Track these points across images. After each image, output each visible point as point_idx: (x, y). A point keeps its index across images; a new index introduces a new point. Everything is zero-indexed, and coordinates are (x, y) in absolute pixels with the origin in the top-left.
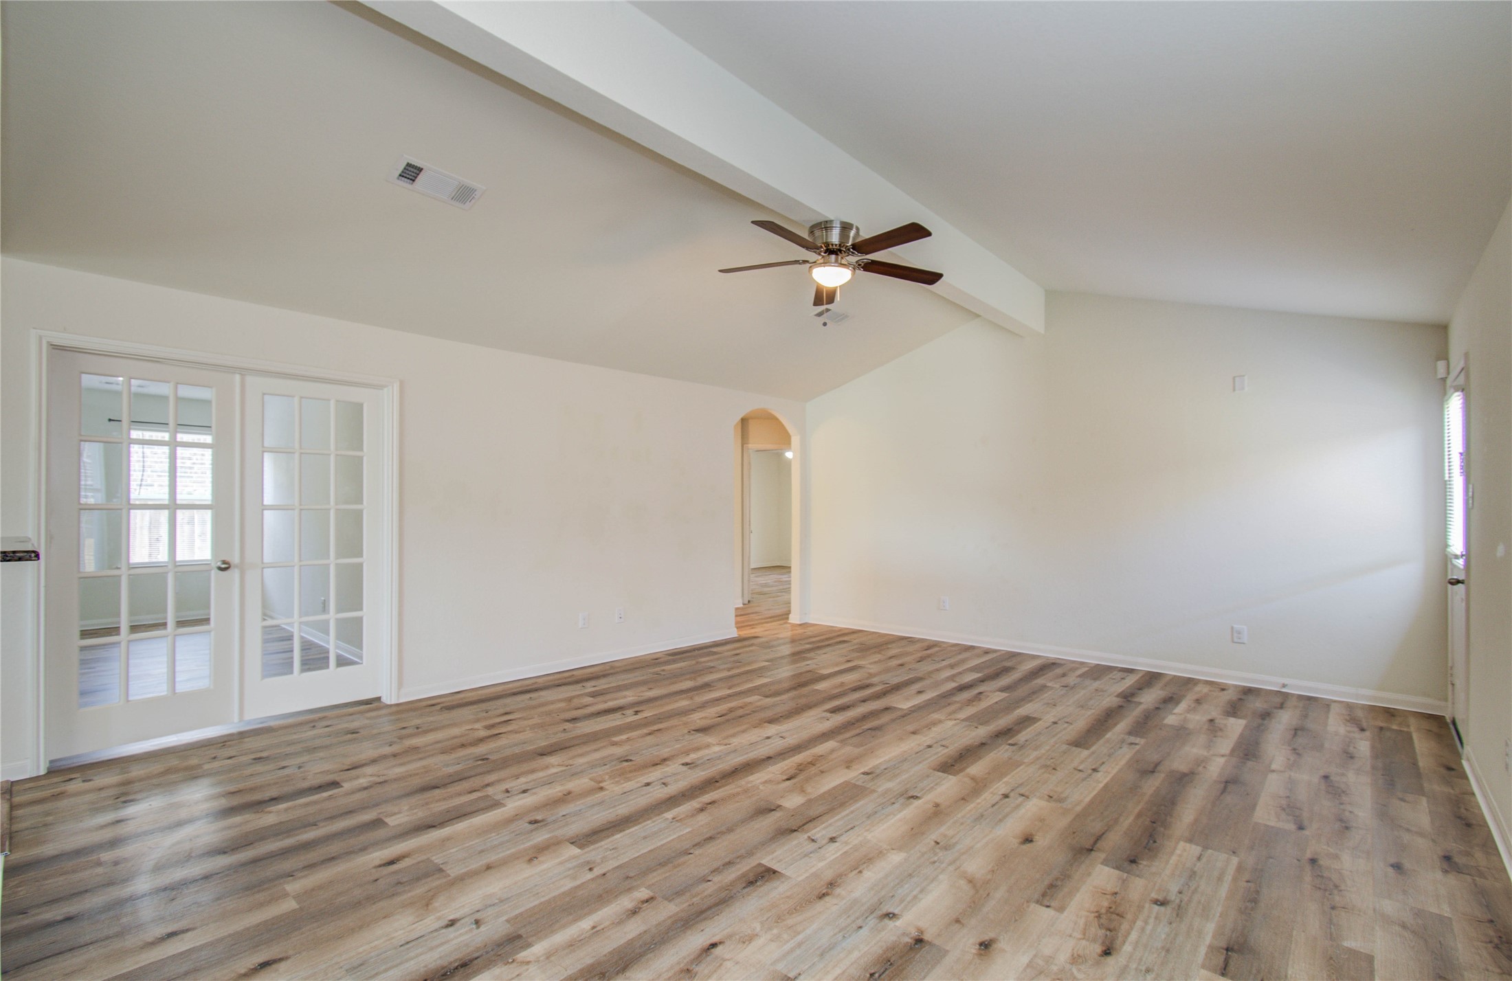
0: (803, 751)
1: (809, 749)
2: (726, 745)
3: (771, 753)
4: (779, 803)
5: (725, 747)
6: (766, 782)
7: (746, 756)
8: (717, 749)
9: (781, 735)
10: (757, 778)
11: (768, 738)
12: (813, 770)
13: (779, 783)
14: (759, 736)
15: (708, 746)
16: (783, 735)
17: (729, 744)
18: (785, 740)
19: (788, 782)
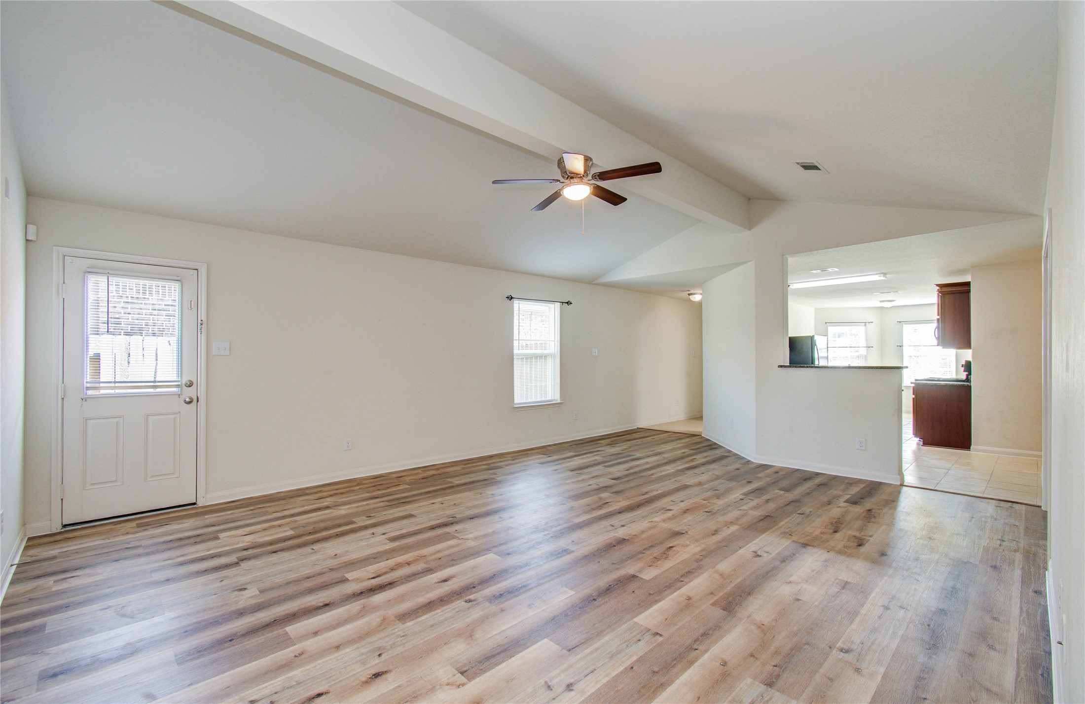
0: (597, 516)
1: (593, 517)
2: (652, 522)
3: (619, 516)
4: (611, 494)
5: (652, 520)
6: (620, 502)
7: (635, 514)
8: (656, 519)
9: (614, 528)
10: (624, 503)
11: (623, 526)
12: (593, 506)
13: (613, 501)
14: (630, 527)
15: (664, 521)
16: (611, 528)
17: (649, 522)
18: (610, 523)
19: (608, 501)
